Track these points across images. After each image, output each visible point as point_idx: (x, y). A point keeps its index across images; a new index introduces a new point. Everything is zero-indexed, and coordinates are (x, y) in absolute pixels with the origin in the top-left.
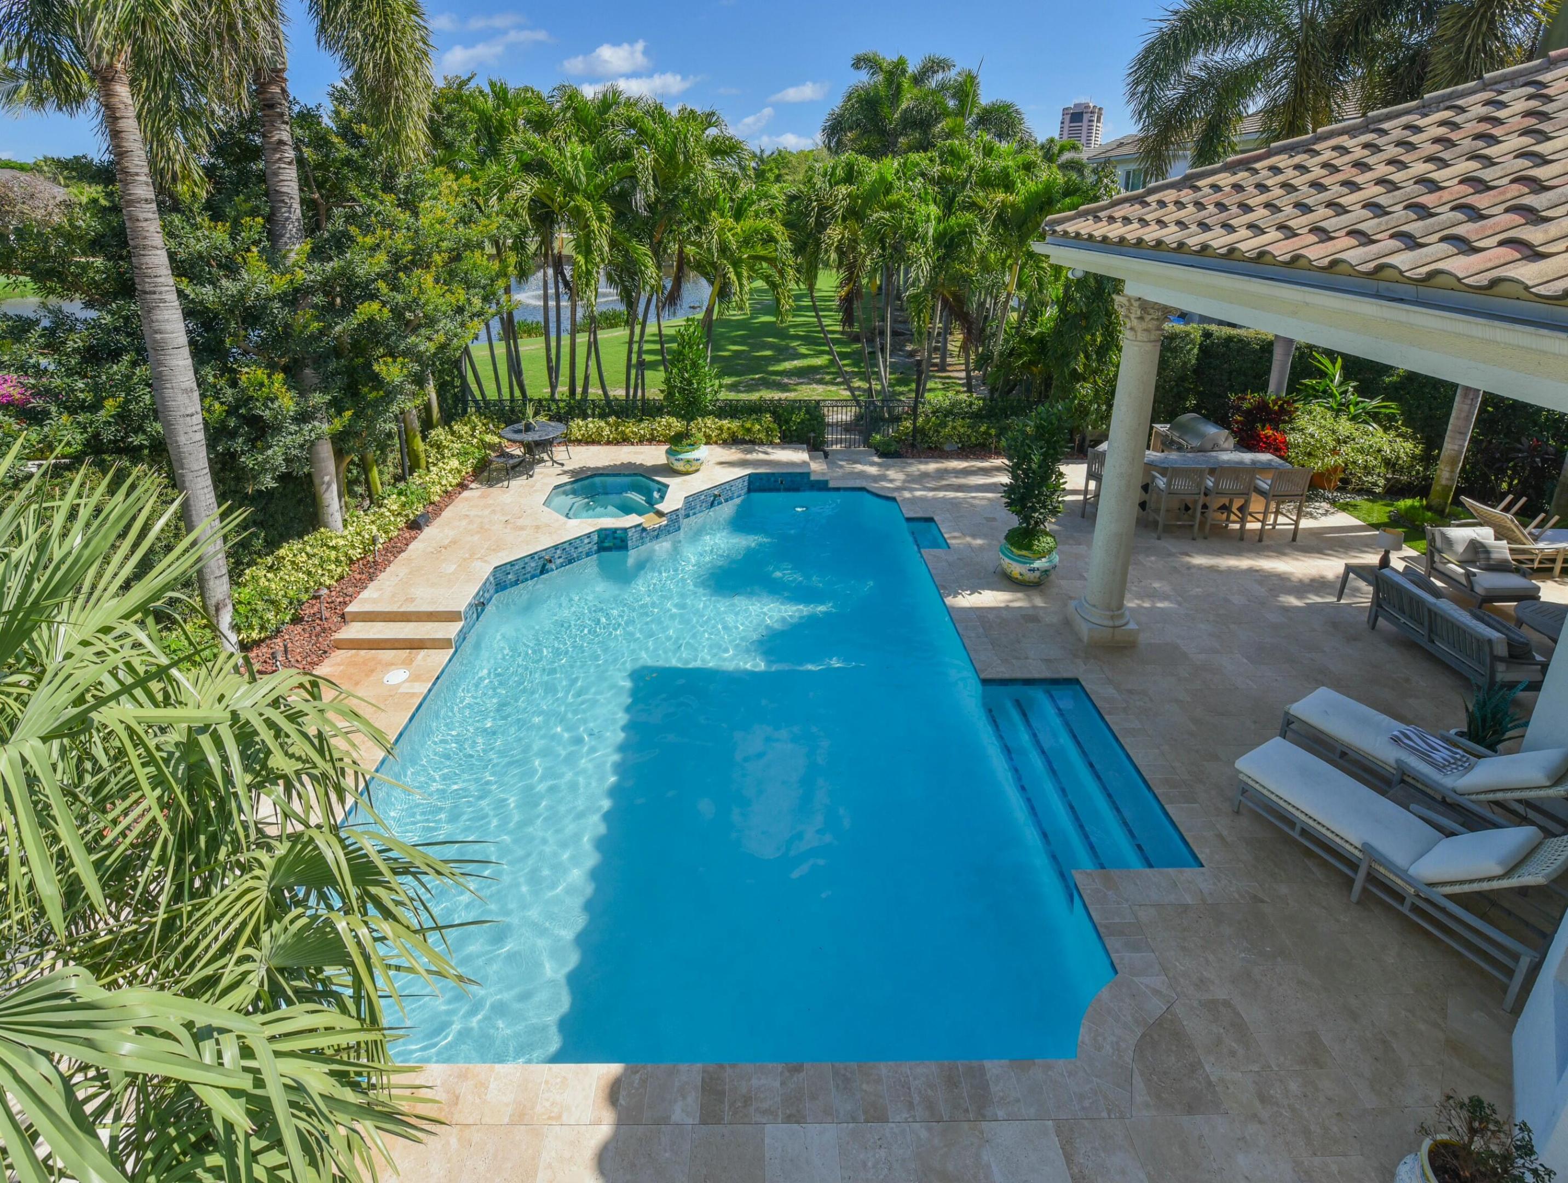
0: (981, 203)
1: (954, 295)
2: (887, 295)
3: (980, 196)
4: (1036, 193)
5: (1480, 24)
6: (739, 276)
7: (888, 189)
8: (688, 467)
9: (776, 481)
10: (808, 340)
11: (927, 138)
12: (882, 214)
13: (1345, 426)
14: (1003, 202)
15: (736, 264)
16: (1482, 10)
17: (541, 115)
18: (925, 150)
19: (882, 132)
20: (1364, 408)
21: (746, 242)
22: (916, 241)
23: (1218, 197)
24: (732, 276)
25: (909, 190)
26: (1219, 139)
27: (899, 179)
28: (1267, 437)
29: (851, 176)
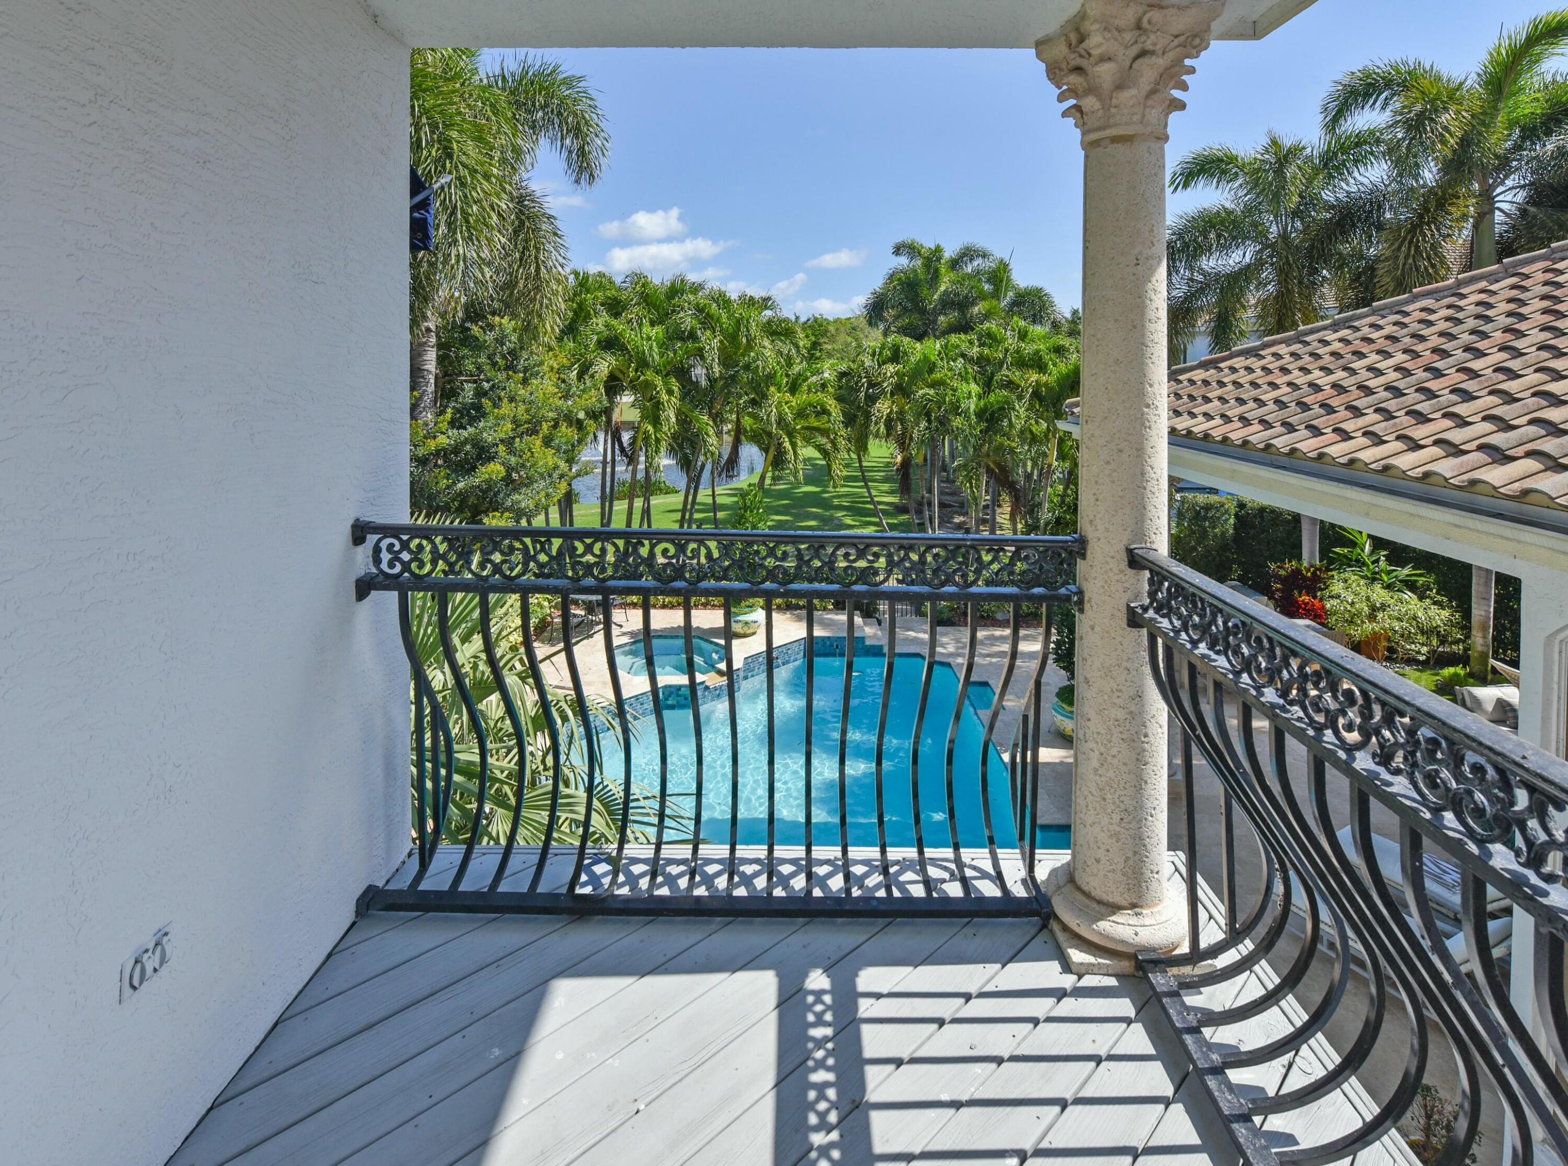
0: (1018, 382)
1: (998, 465)
2: (933, 465)
3: (1016, 375)
4: (1067, 374)
5: (1409, 247)
6: (794, 445)
7: (932, 368)
8: (746, 629)
9: (832, 645)
10: (854, 510)
11: (965, 317)
12: (927, 390)
13: (1379, 594)
14: (1037, 381)
15: (790, 435)
16: (1409, 237)
17: (615, 299)
18: (966, 333)
19: (923, 311)
20: (1396, 577)
21: (801, 414)
22: (960, 415)
23: (1251, 377)
24: (787, 445)
25: (951, 370)
26: (1230, 329)
27: (942, 359)
28: (1306, 604)
29: (896, 356)
